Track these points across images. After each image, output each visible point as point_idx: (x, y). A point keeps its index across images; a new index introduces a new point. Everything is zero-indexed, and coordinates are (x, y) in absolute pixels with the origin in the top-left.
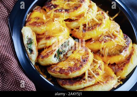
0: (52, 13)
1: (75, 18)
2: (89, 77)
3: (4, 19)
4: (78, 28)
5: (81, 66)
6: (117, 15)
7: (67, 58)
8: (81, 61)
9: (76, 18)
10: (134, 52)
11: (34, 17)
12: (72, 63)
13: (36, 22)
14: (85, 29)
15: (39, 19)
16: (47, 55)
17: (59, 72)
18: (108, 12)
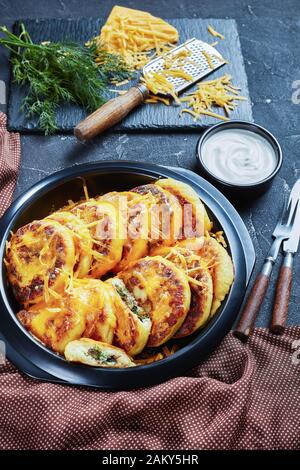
0: (49, 293)
1: (77, 258)
2: (198, 279)
3: (25, 384)
4: (94, 261)
5: (177, 282)
6: (85, 188)
7: (148, 301)
8: (166, 278)
9: (78, 255)
10: (176, 189)
11: (44, 328)
12: (166, 296)
13: (59, 329)
14: (102, 249)
15: (52, 321)
16: (135, 333)
17: (171, 325)
18: (70, 201)
